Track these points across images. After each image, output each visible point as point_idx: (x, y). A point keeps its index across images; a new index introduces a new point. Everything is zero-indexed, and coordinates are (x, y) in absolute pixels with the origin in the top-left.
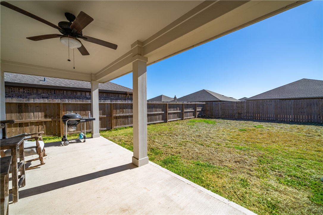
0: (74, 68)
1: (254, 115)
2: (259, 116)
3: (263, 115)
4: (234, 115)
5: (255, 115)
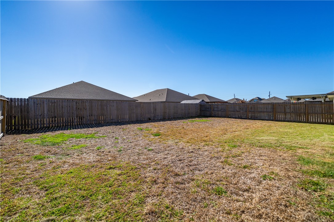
1: (98, 118)
2: (104, 118)
3: (107, 117)
4: (73, 121)
5: (100, 117)
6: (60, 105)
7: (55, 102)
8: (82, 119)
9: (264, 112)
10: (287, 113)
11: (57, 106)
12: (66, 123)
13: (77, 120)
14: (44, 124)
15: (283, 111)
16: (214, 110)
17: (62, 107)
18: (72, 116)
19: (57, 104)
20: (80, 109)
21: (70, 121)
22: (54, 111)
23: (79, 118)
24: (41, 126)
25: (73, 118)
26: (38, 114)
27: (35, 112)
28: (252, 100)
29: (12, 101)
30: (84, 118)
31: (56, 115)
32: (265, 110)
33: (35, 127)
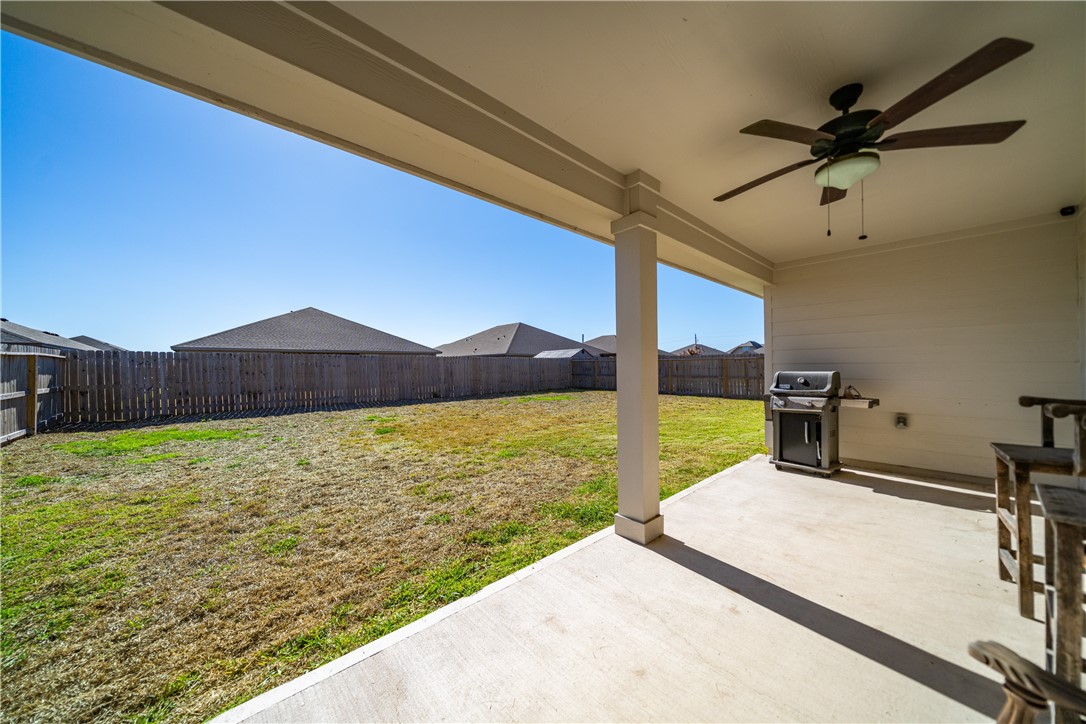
0: (829, 233)
1: (298, 395)
2: (313, 396)
3: (323, 393)
4: (232, 402)
5: (303, 394)
6: (198, 365)
7: (184, 359)
8: (255, 398)
9: (703, 377)
10: (751, 378)
11: (191, 368)
12: (215, 406)
13: (244, 400)
14: (158, 408)
15: (743, 375)
16: (600, 374)
17: (205, 370)
18: (231, 389)
19: (191, 363)
20: (251, 373)
21: (226, 401)
22: (184, 380)
23: (249, 396)
24: (151, 414)
25: (232, 396)
26: (141, 385)
27: (134, 382)
28: (739, 348)
29: (76, 357)
30: (261, 394)
31: (189, 387)
32: (706, 373)
33: (134, 415)
